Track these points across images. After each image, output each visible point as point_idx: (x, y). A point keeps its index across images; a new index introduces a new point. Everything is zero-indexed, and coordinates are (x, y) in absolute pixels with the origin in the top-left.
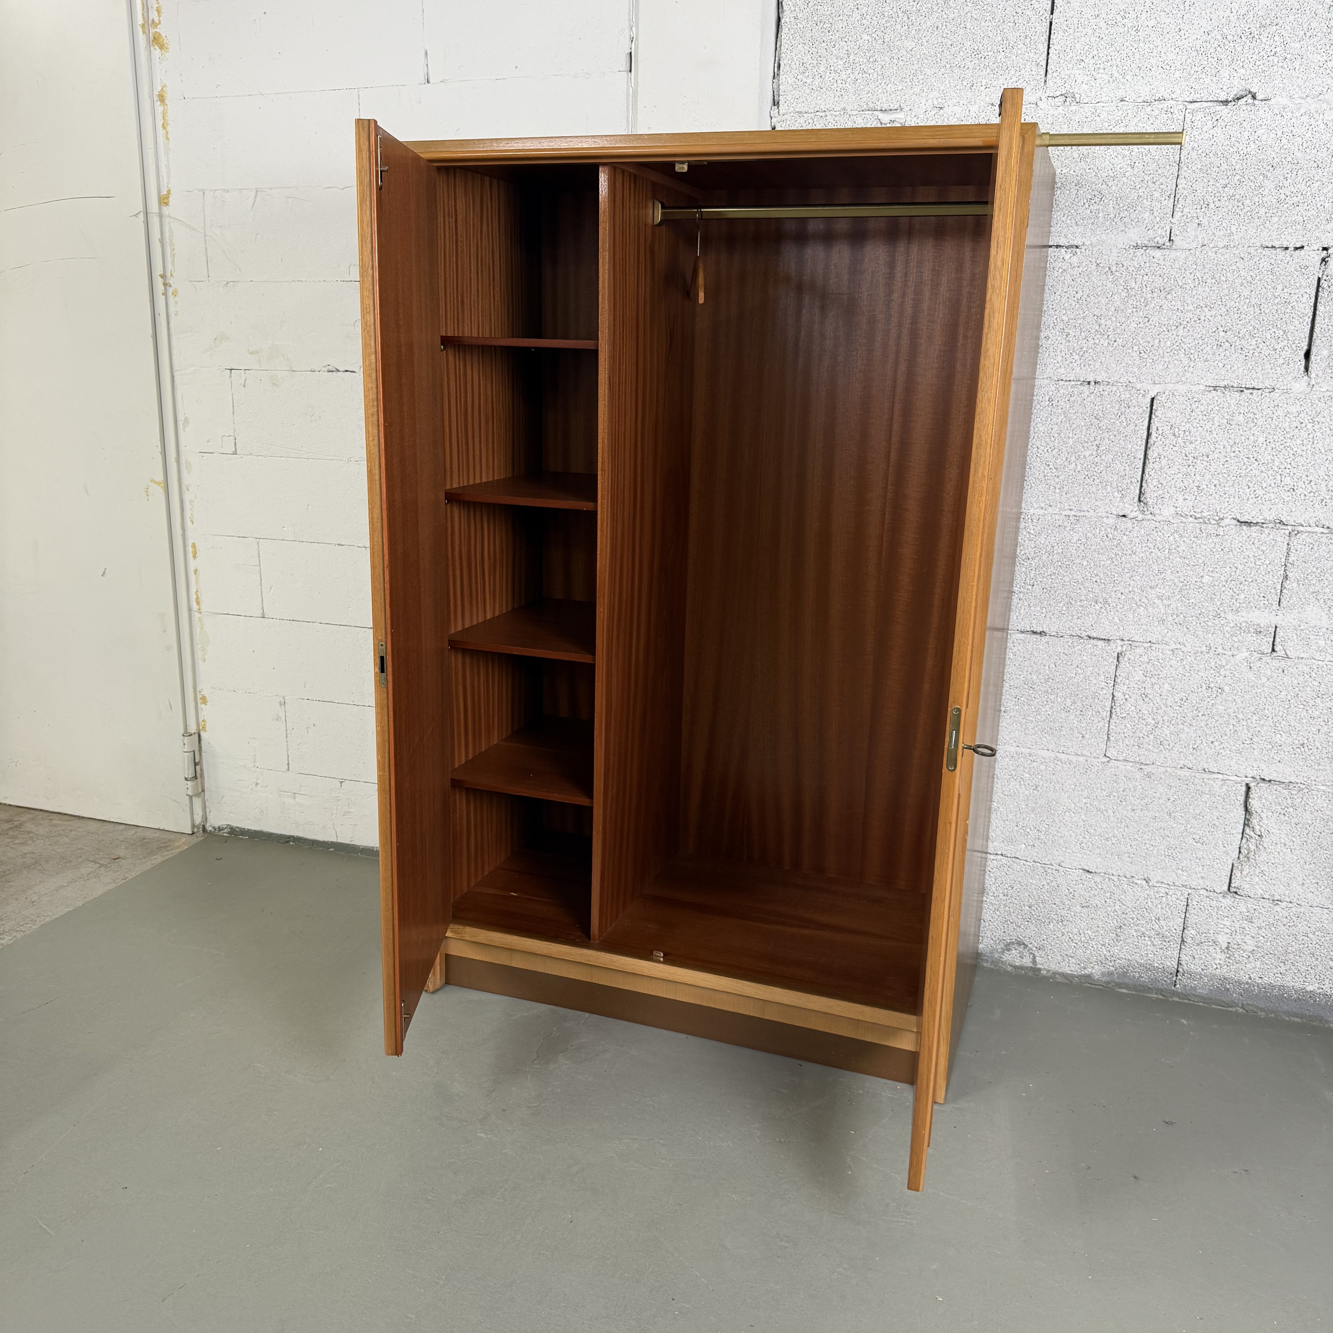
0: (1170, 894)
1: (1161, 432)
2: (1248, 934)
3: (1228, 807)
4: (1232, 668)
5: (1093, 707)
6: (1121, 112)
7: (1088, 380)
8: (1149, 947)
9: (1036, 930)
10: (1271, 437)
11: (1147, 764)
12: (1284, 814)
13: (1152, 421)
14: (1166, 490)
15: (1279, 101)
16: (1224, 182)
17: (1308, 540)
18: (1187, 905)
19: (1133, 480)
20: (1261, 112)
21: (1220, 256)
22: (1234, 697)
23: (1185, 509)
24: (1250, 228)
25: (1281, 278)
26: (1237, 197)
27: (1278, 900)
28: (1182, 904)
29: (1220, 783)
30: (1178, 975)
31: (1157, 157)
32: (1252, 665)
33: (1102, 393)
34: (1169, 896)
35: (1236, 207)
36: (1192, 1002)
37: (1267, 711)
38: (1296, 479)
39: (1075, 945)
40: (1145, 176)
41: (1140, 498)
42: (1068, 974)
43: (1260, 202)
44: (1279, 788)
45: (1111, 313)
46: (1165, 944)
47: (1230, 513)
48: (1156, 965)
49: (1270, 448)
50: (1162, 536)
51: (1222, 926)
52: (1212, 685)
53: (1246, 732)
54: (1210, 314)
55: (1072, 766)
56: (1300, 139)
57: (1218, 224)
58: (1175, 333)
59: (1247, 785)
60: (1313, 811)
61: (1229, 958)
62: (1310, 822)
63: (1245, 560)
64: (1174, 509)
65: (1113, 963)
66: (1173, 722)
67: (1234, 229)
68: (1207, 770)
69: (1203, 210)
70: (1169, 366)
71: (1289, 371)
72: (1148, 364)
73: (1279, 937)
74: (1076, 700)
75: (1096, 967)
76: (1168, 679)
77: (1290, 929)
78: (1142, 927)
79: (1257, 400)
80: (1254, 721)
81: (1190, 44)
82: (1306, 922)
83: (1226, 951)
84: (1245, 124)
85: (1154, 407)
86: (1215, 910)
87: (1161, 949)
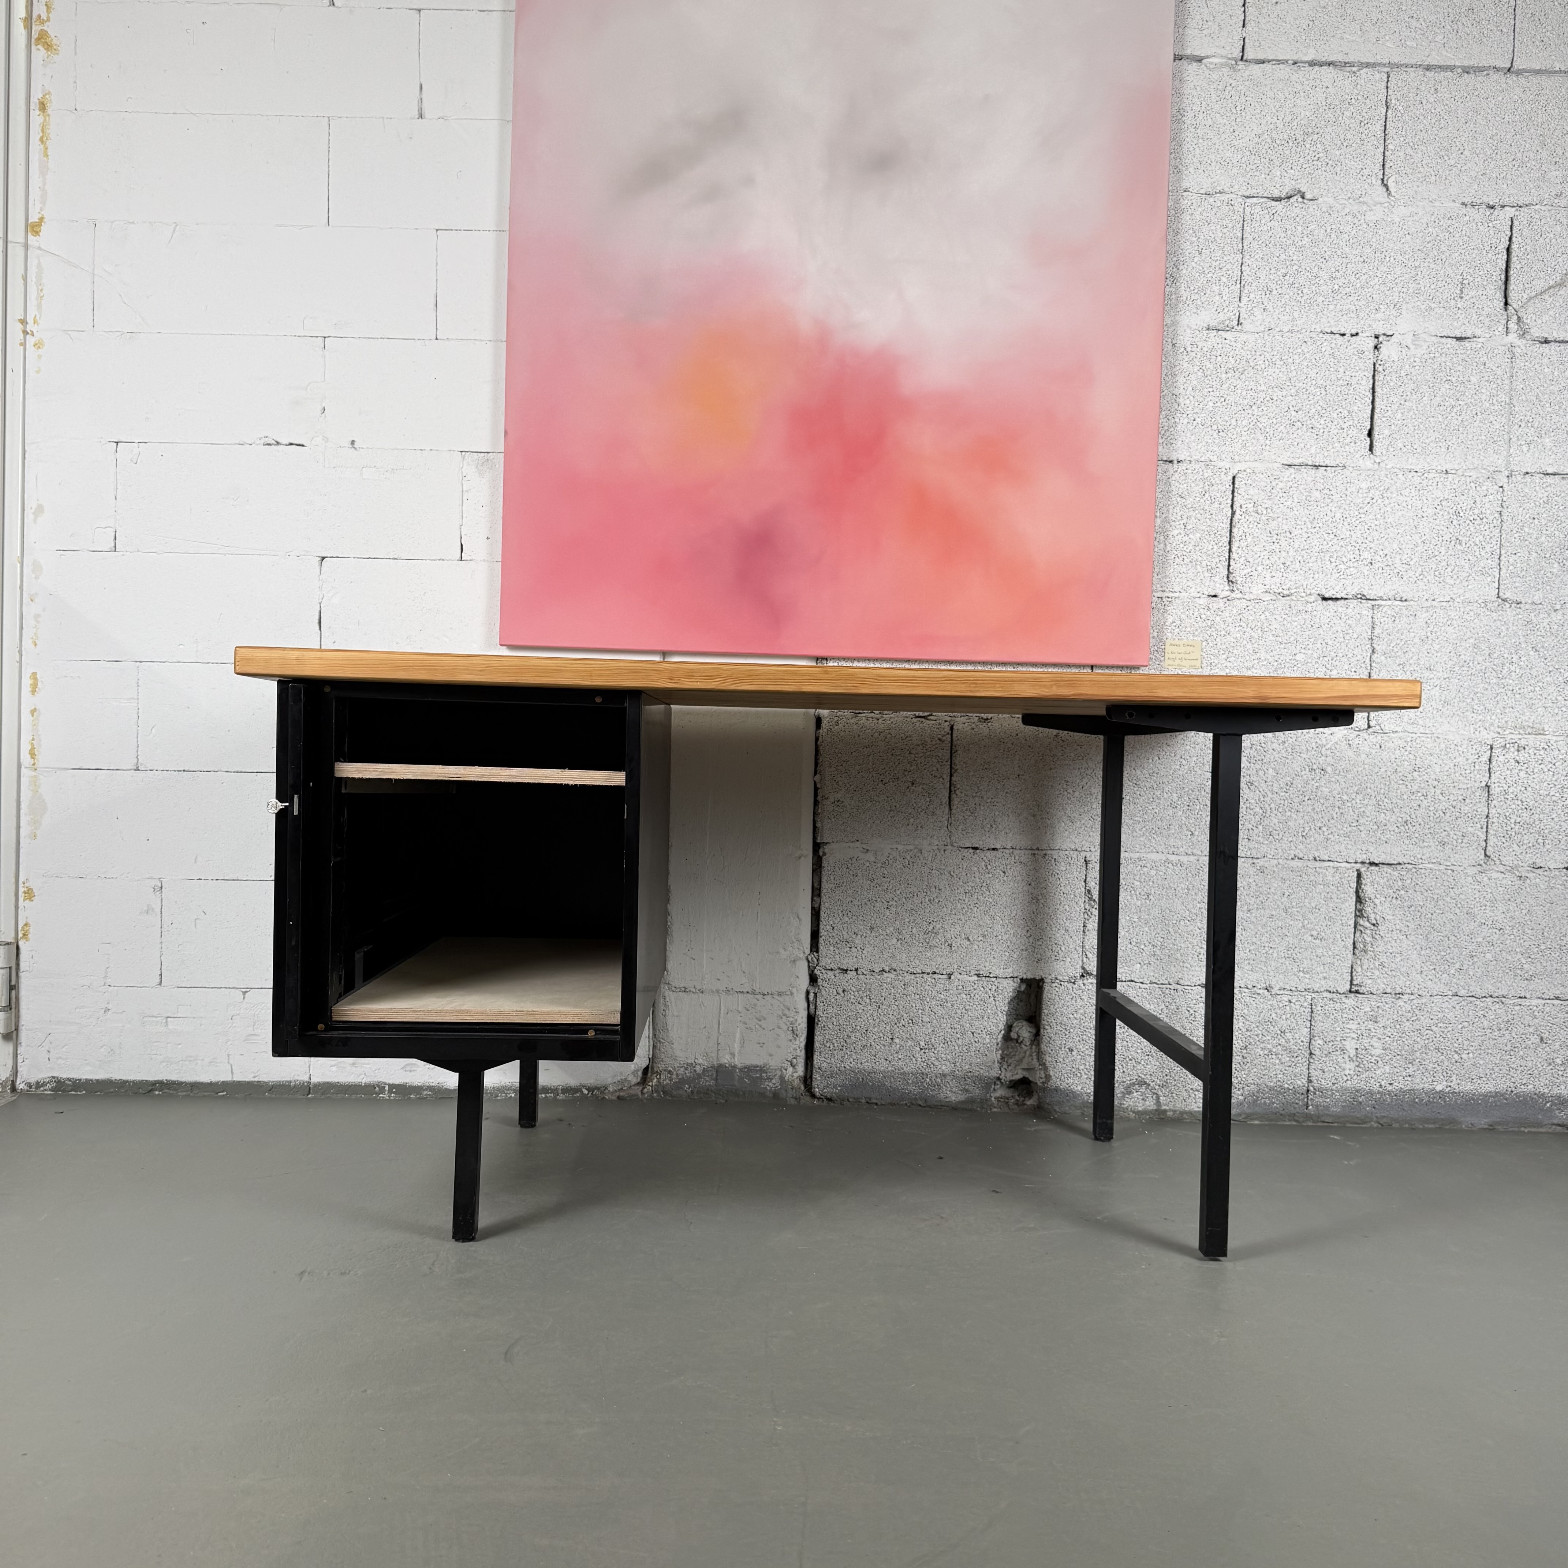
0: (1294, 1001)
1: (1244, 510)
2: (1375, 1036)
3: (1342, 896)
4: (1333, 748)
6: (1186, 201)
7: (1171, 459)
8: (1277, 1067)
9: (1158, 1064)
10: (1347, 513)
11: (1258, 858)
12: (1396, 898)
13: (1235, 499)
14: (1254, 568)
15: (1326, 200)
16: (1283, 271)
17: (1389, 612)
18: (1312, 1012)
19: (1221, 559)
20: (1311, 210)
21: (1286, 339)
22: (1337, 777)
23: (1273, 586)
24: (1311, 315)
25: (1342, 361)
26: (1296, 285)
27: (1399, 994)
28: (1306, 1012)
29: (1332, 871)
30: (1309, 1094)
31: (1222, 245)
32: (1350, 742)
33: (1186, 471)
34: (1292, 1004)
35: (1296, 295)
37: (1369, 790)
38: (1373, 554)
40: (1213, 262)
41: (1228, 577)
42: (1195, 1111)
43: (1318, 291)
44: (1389, 870)
45: (1188, 393)
46: (1293, 1060)
47: (1316, 589)
48: (1286, 1086)
49: (1346, 524)
50: (1254, 615)
51: (1348, 1031)
52: (1315, 767)
53: (1352, 813)
54: (1280, 393)
55: (1184, 868)
56: (1346, 236)
57: (1282, 309)
58: (1249, 411)
59: (1357, 870)
60: (1423, 890)
61: (1358, 1066)
62: (1422, 904)
63: (1334, 636)
64: (1263, 586)
66: (1280, 810)
67: (1296, 314)
68: (1318, 859)
69: (1268, 296)
70: (1247, 445)
71: (1356, 449)
72: (1227, 443)
73: (1404, 1035)
74: (1183, 793)
76: (1272, 764)
77: (1415, 1024)
78: (1268, 1044)
79: (1331, 476)
80: (1358, 801)
81: (1244, 145)
82: (1428, 1014)
83: (1355, 1058)
84: (1298, 219)
85: (1236, 486)
86: (1340, 1014)
87: (1290, 1066)
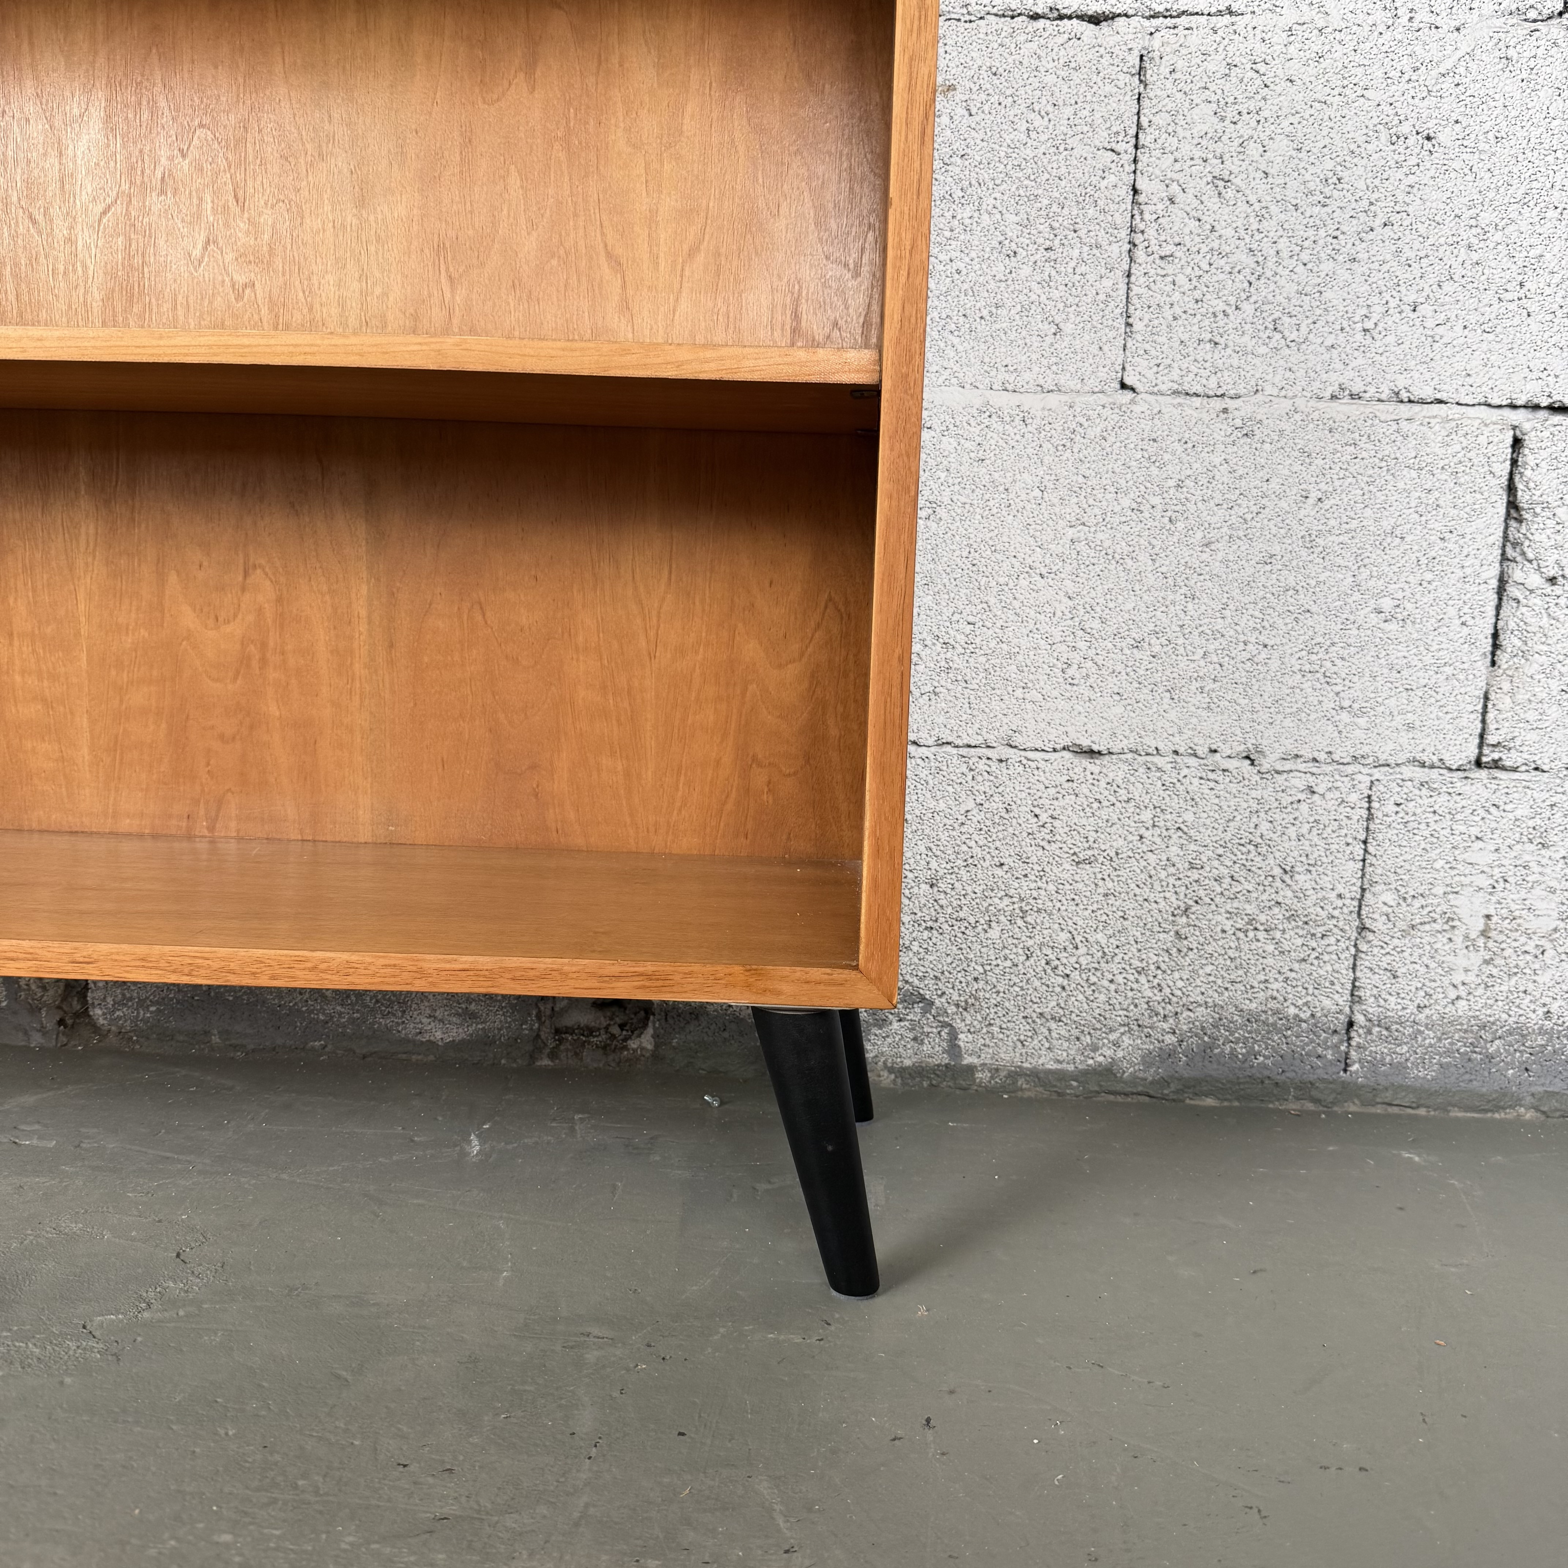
0: (1320, 789)
3: (1469, 498)
5: (1082, 233)
8: (1270, 961)
9: (954, 950)
18: (1370, 818)
22: (1468, 157)
28: (1355, 818)
29: (1444, 429)
30: (1353, 1034)
34: (1316, 797)
36: (1396, 1110)
39: (1065, 982)
42: (1050, 1072)
48: (1292, 1011)
51: (1468, 869)
52: (1405, 128)
59: (1514, 427)
61: (1487, 962)
65: (1171, 1021)
66: (1305, 256)
68: (1404, 395)
75: (1127, 1041)
76: (1285, 123)
83: (1481, 942)
86: (1447, 823)
87: (1304, 960)
